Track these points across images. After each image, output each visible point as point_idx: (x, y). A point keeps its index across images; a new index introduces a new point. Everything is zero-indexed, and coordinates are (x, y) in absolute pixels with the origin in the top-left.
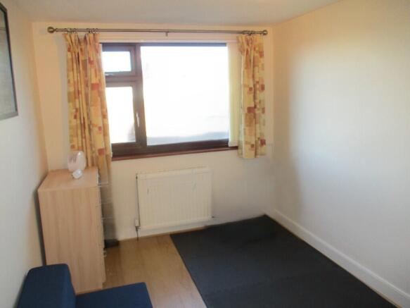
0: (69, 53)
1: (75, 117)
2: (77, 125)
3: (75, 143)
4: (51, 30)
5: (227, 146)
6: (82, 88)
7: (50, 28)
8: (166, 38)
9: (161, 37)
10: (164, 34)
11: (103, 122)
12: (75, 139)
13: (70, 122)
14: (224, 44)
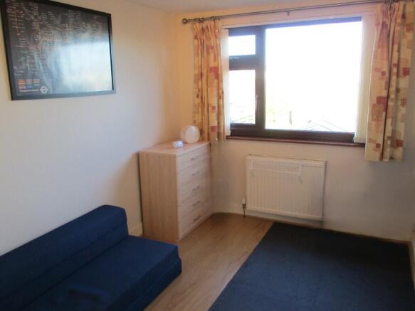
0: (196, 41)
1: (198, 97)
2: (198, 104)
3: (196, 119)
4: (186, 21)
5: (352, 142)
6: (205, 72)
7: (184, 19)
8: (289, 17)
9: (283, 17)
10: (286, 14)
11: (218, 101)
12: (197, 115)
13: (194, 100)
14: (358, 19)
